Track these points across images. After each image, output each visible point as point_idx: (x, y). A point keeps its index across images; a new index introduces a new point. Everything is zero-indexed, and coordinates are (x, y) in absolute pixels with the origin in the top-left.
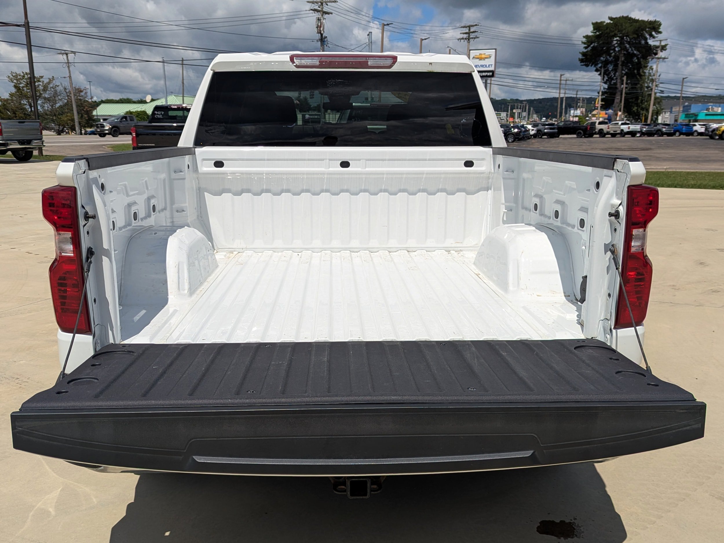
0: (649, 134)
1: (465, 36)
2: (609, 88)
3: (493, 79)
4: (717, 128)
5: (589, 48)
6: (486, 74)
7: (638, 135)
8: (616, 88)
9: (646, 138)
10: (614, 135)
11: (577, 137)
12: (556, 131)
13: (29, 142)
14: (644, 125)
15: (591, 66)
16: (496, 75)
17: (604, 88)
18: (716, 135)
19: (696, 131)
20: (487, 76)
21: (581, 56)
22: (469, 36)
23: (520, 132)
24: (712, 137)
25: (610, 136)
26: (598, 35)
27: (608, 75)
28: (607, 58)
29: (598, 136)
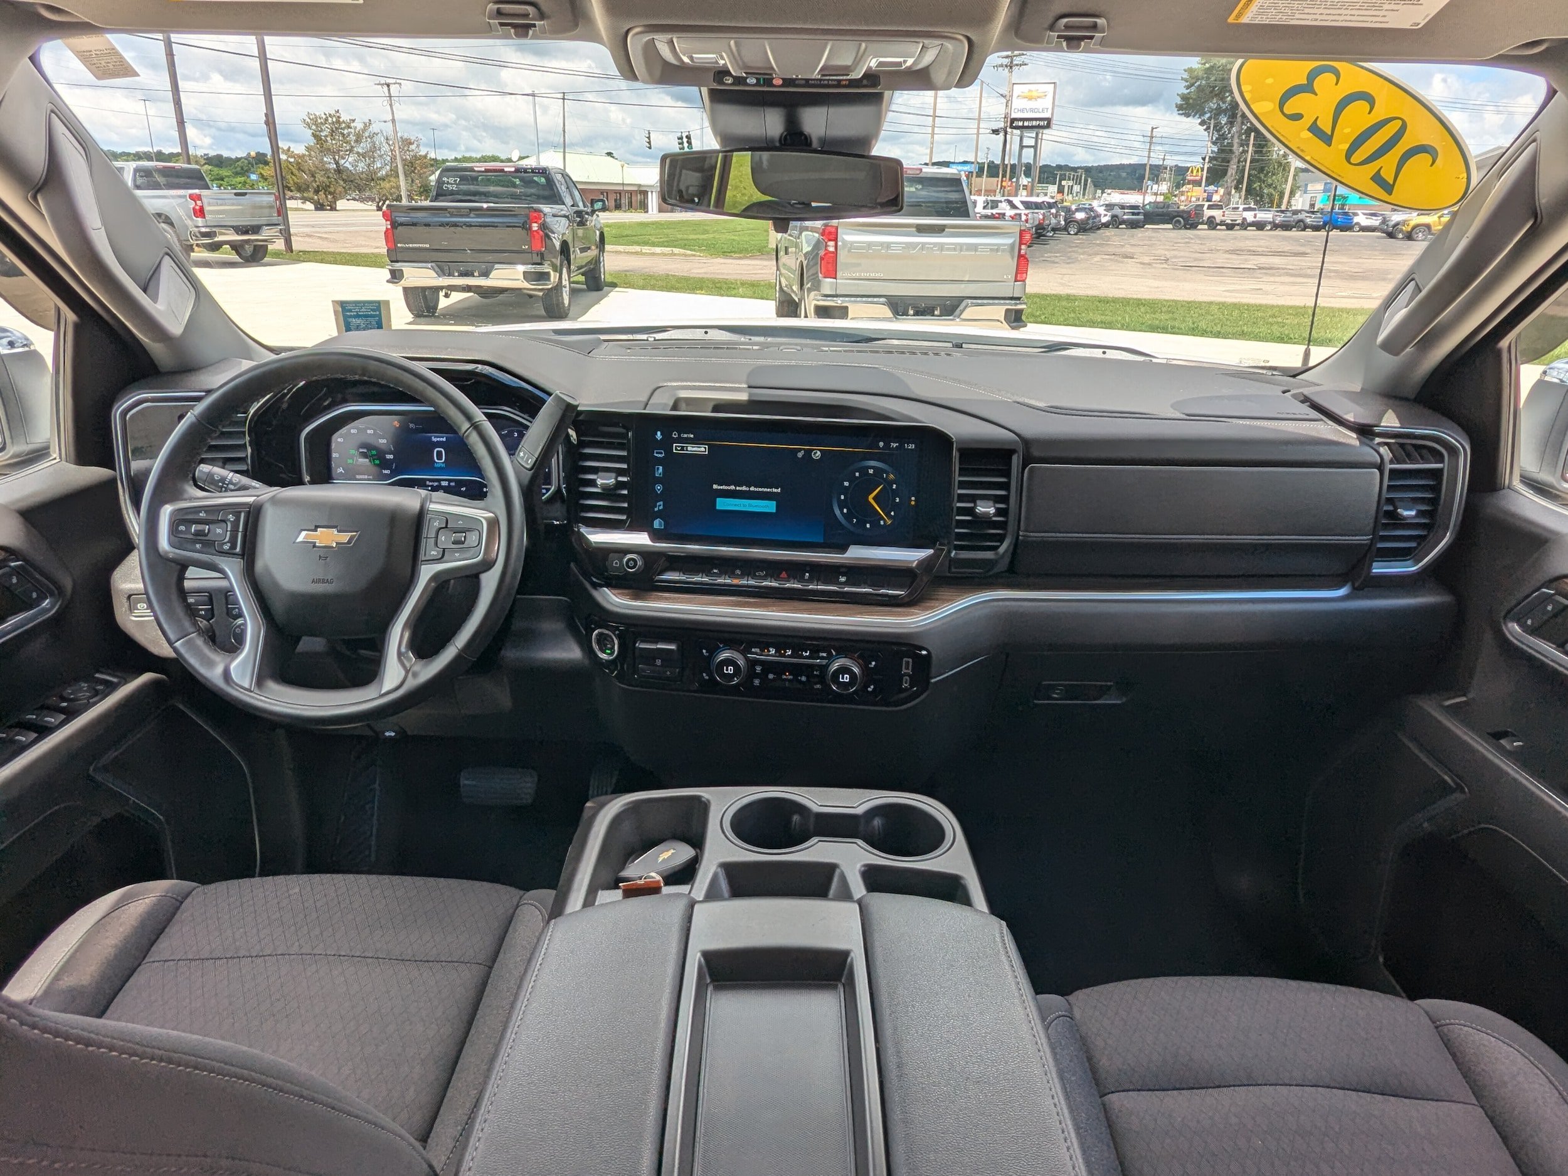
0: (1286, 227)
1: (1006, 61)
2: (1221, 151)
3: (1046, 131)
4: (1405, 221)
5: (1193, 89)
6: (1038, 123)
7: (1269, 227)
8: (1231, 151)
9: (1279, 233)
10: (1230, 227)
11: (1174, 229)
12: (1141, 217)
13: (256, 229)
14: (1278, 211)
15: (1194, 116)
16: (1054, 127)
17: (1213, 152)
18: (1401, 231)
19: (1357, 224)
20: (1039, 127)
21: (1179, 101)
22: (1012, 62)
23: (1088, 218)
24: (1391, 235)
25: (1224, 227)
26: (1208, 68)
27: (1218, 131)
28: (1219, 105)
29: (1206, 227)
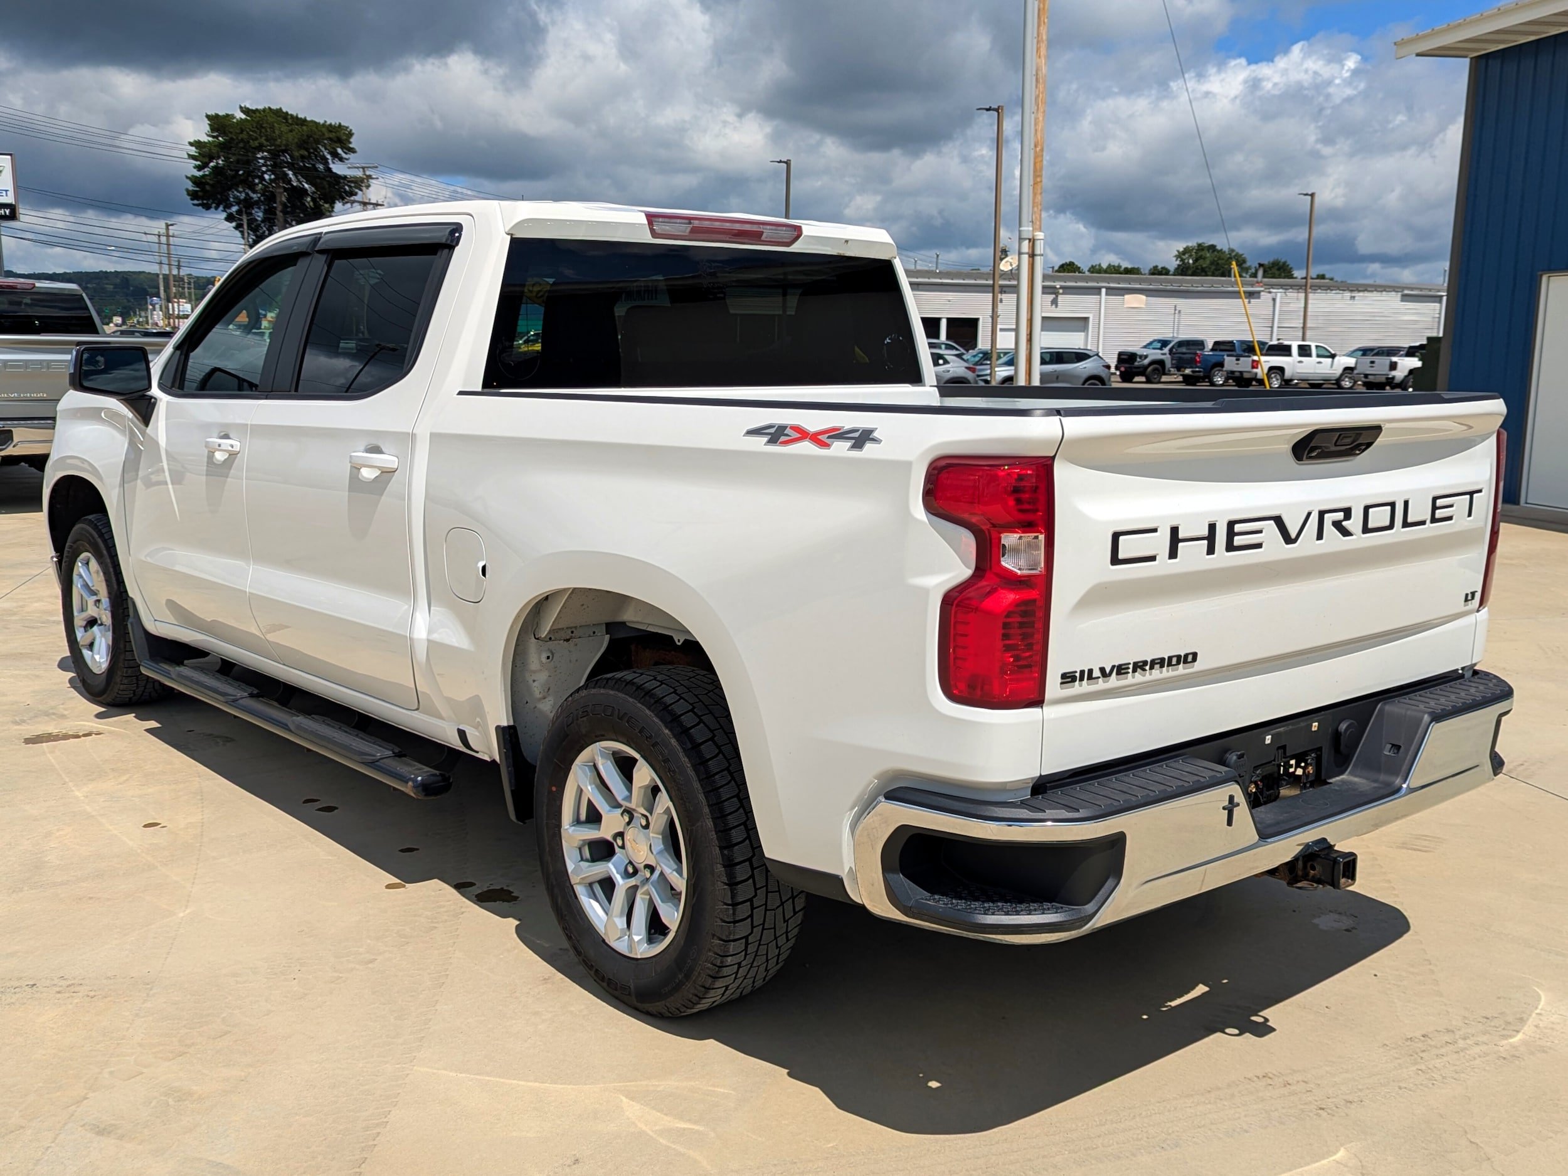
3: (9, 223)
5: (207, 171)
15: (216, 208)
16: (21, 217)
21: (190, 186)
26: (224, 143)
27: (255, 230)
